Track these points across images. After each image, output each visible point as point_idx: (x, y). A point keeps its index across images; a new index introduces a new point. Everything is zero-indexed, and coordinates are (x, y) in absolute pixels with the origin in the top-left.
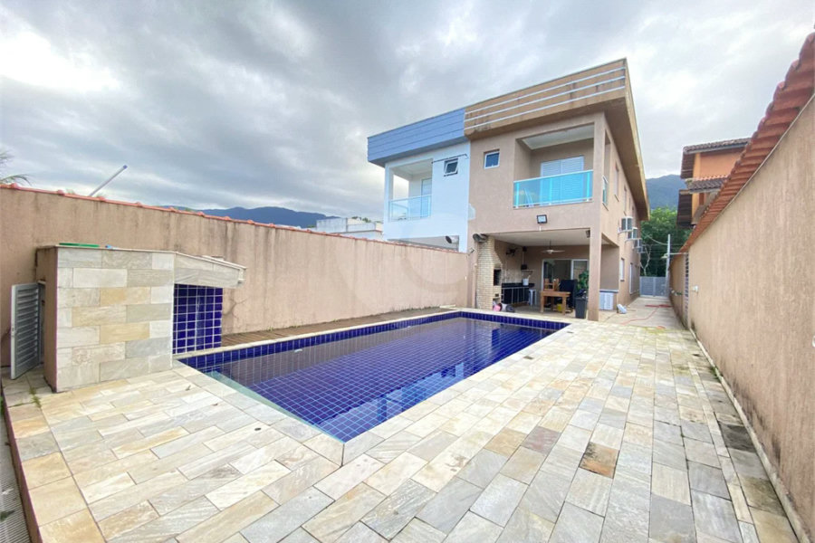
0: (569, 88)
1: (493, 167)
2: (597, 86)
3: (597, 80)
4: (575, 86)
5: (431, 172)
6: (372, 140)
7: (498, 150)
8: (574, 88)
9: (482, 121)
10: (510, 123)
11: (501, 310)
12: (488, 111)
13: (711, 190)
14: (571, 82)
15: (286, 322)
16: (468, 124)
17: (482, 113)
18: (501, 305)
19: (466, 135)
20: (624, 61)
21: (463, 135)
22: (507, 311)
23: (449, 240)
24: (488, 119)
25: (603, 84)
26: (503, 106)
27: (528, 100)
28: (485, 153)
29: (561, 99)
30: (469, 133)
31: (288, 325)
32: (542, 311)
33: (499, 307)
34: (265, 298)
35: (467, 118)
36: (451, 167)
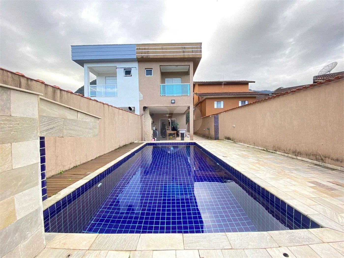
0: (182, 48)
1: (149, 76)
2: (193, 51)
3: (192, 48)
4: (185, 48)
5: (116, 73)
6: (73, 48)
7: (152, 69)
8: (185, 49)
9: (145, 53)
10: (159, 57)
11: (155, 141)
12: (148, 49)
13: (204, 96)
14: (183, 46)
15: (71, 164)
16: (138, 53)
17: (145, 49)
18: (154, 139)
19: (137, 58)
20: (201, 43)
21: (136, 57)
22: (157, 140)
23: (130, 108)
24: (148, 53)
25: (195, 50)
26: (155, 49)
27: (166, 49)
28: (146, 69)
29: (180, 52)
30: (139, 57)
31: (72, 166)
32: (168, 140)
33: (154, 140)
34: (55, 147)
35: (137, 50)
36: (128, 72)
